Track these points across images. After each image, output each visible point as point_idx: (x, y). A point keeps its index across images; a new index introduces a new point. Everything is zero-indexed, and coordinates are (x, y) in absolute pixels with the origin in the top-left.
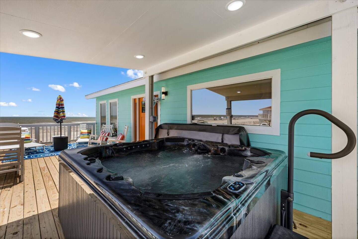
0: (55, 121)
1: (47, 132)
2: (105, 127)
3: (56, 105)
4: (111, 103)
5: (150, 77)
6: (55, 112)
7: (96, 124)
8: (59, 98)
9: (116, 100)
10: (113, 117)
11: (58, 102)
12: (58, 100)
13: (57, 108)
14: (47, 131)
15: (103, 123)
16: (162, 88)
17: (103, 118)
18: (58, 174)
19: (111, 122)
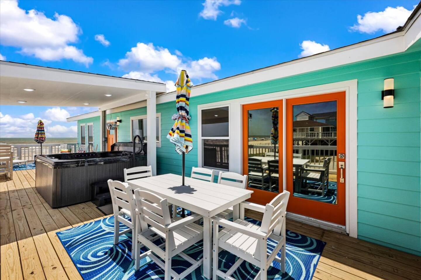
0: (36, 141)
1: (28, 156)
2: (84, 147)
3: (37, 128)
4: (89, 126)
5: (102, 111)
6: (36, 134)
7: (77, 144)
8: (40, 122)
9: (92, 124)
10: (90, 138)
11: (39, 126)
12: (39, 124)
13: (38, 131)
14: (29, 154)
15: (83, 143)
16: (117, 117)
17: (83, 139)
18: (35, 175)
19: (89, 142)
